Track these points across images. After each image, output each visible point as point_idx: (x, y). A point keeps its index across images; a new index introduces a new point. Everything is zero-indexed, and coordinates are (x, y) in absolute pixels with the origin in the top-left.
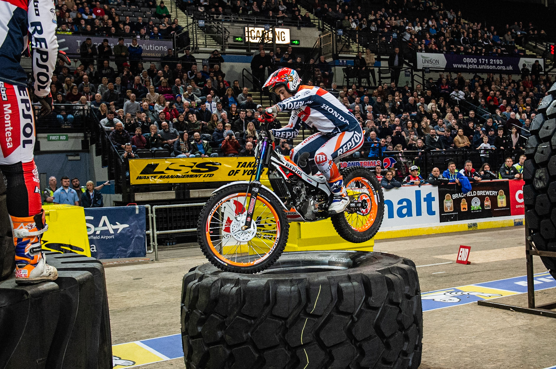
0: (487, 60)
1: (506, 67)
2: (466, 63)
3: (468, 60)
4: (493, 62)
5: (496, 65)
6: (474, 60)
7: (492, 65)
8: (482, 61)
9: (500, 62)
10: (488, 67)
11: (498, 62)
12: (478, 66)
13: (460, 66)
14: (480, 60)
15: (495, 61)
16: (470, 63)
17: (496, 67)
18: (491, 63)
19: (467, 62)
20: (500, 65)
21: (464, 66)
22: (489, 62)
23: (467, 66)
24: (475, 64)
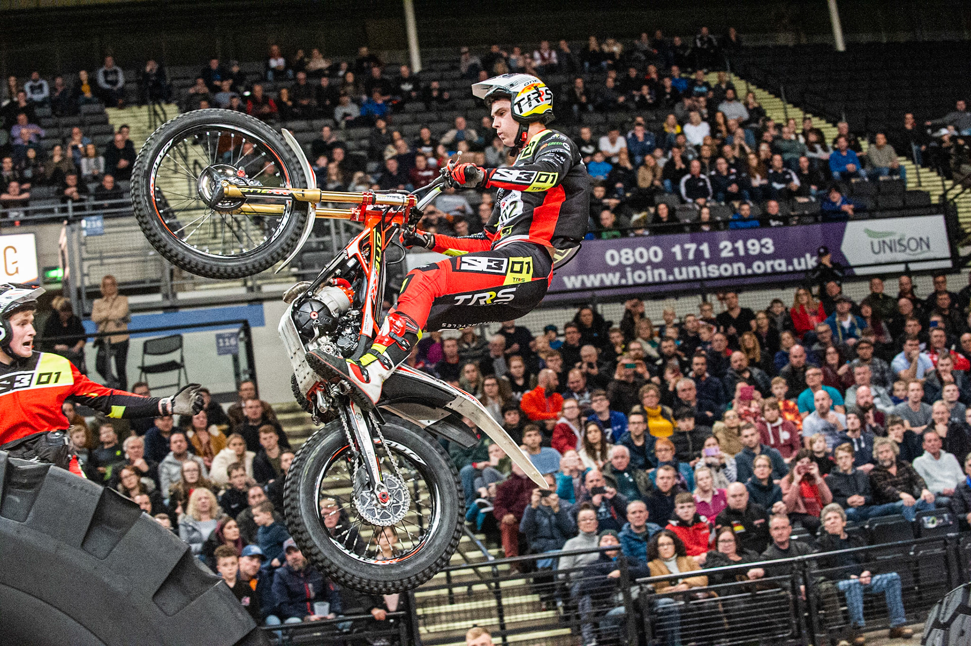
0: (705, 247)
1: (790, 263)
2: (621, 268)
3: (627, 256)
4: (735, 250)
5: (748, 260)
6: (655, 253)
7: (730, 261)
8: (685, 252)
9: (762, 246)
10: (714, 271)
11: (754, 247)
12: (670, 272)
13: (592, 281)
14: (677, 249)
15: (740, 244)
16: (636, 266)
17: (749, 266)
18: (725, 254)
19: (620, 263)
20: (762, 257)
21: (612, 279)
22: (715, 250)
23: (624, 276)
24: (655, 266)
